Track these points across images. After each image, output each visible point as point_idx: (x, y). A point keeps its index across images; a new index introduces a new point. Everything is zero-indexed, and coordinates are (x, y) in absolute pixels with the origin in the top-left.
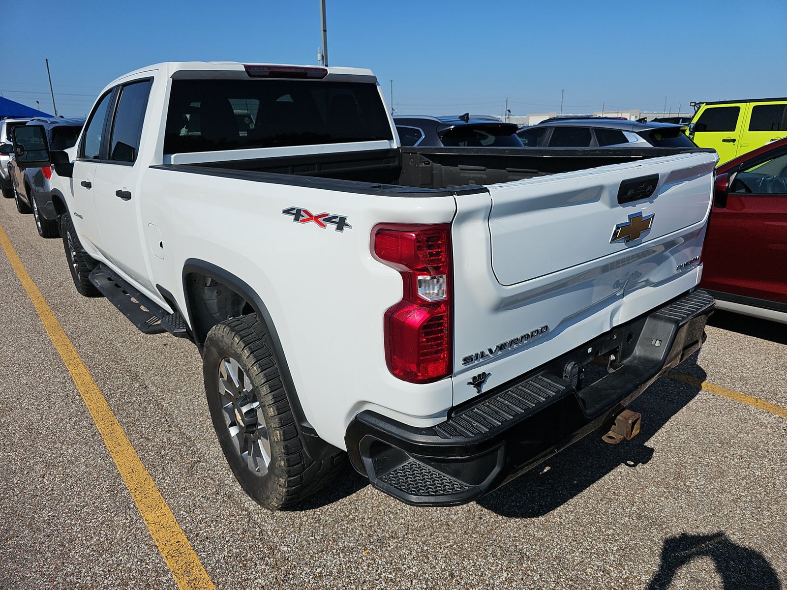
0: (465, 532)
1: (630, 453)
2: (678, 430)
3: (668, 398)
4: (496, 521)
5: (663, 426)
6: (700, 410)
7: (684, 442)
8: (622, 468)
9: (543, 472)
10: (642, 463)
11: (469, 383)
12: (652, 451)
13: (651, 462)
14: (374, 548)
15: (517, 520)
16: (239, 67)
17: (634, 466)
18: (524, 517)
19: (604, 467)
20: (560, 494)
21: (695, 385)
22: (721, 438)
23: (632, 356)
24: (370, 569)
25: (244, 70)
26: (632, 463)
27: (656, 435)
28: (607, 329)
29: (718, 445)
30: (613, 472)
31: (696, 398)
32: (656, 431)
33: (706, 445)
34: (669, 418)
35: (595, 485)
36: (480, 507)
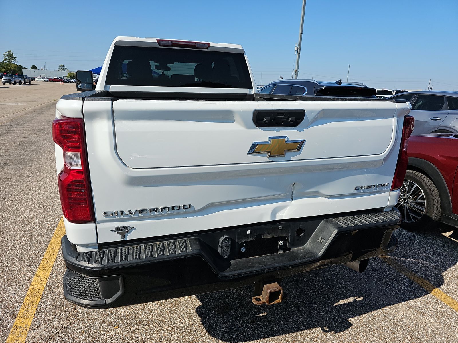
0: (179, 336)
1: (332, 322)
2: (384, 317)
3: (396, 293)
4: (202, 336)
5: (374, 311)
6: (415, 308)
7: (381, 327)
8: (317, 331)
9: (259, 315)
10: (335, 332)
11: (113, 230)
12: (351, 325)
13: (343, 333)
14: (122, 327)
15: (216, 340)
16: (154, 40)
17: (327, 332)
18: (221, 340)
19: (304, 325)
20: (258, 333)
21: (427, 289)
22: (416, 333)
23: (304, 246)
24: (110, 338)
25: (156, 42)
26: (327, 329)
27: (363, 315)
28: (268, 219)
29: (409, 337)
30: (308, 331)
31: (419, 298)
32: (366, 312)
33: (398, 335)
34: (384, 306)
35: (287, 335)
36: (200, 324)
